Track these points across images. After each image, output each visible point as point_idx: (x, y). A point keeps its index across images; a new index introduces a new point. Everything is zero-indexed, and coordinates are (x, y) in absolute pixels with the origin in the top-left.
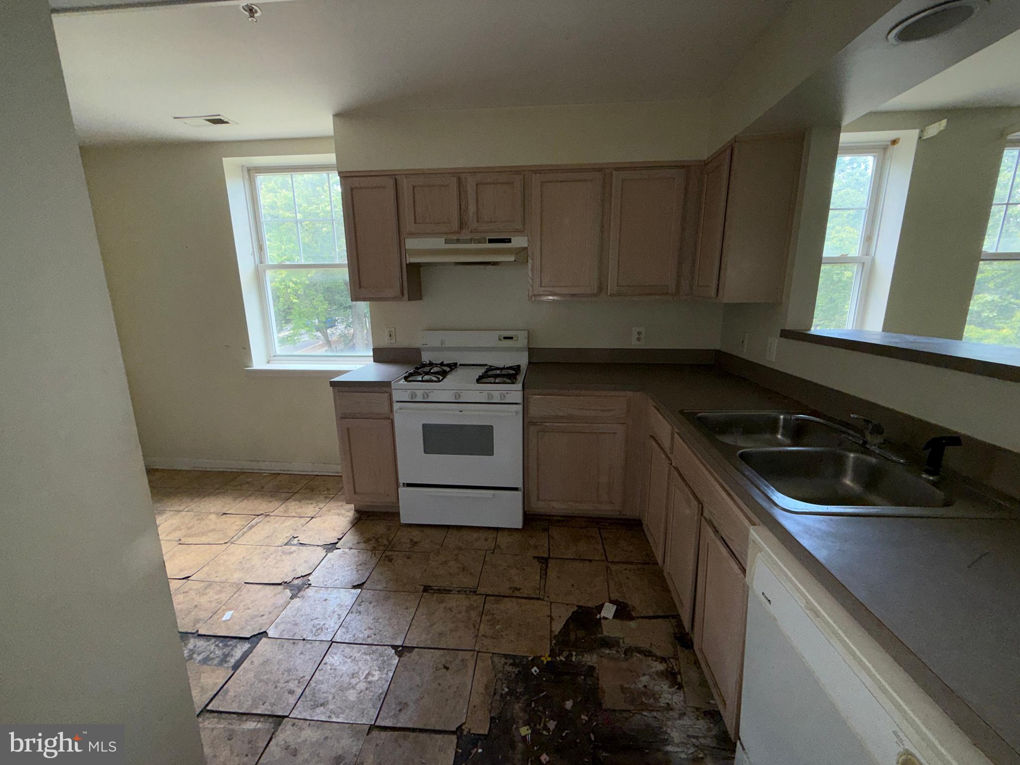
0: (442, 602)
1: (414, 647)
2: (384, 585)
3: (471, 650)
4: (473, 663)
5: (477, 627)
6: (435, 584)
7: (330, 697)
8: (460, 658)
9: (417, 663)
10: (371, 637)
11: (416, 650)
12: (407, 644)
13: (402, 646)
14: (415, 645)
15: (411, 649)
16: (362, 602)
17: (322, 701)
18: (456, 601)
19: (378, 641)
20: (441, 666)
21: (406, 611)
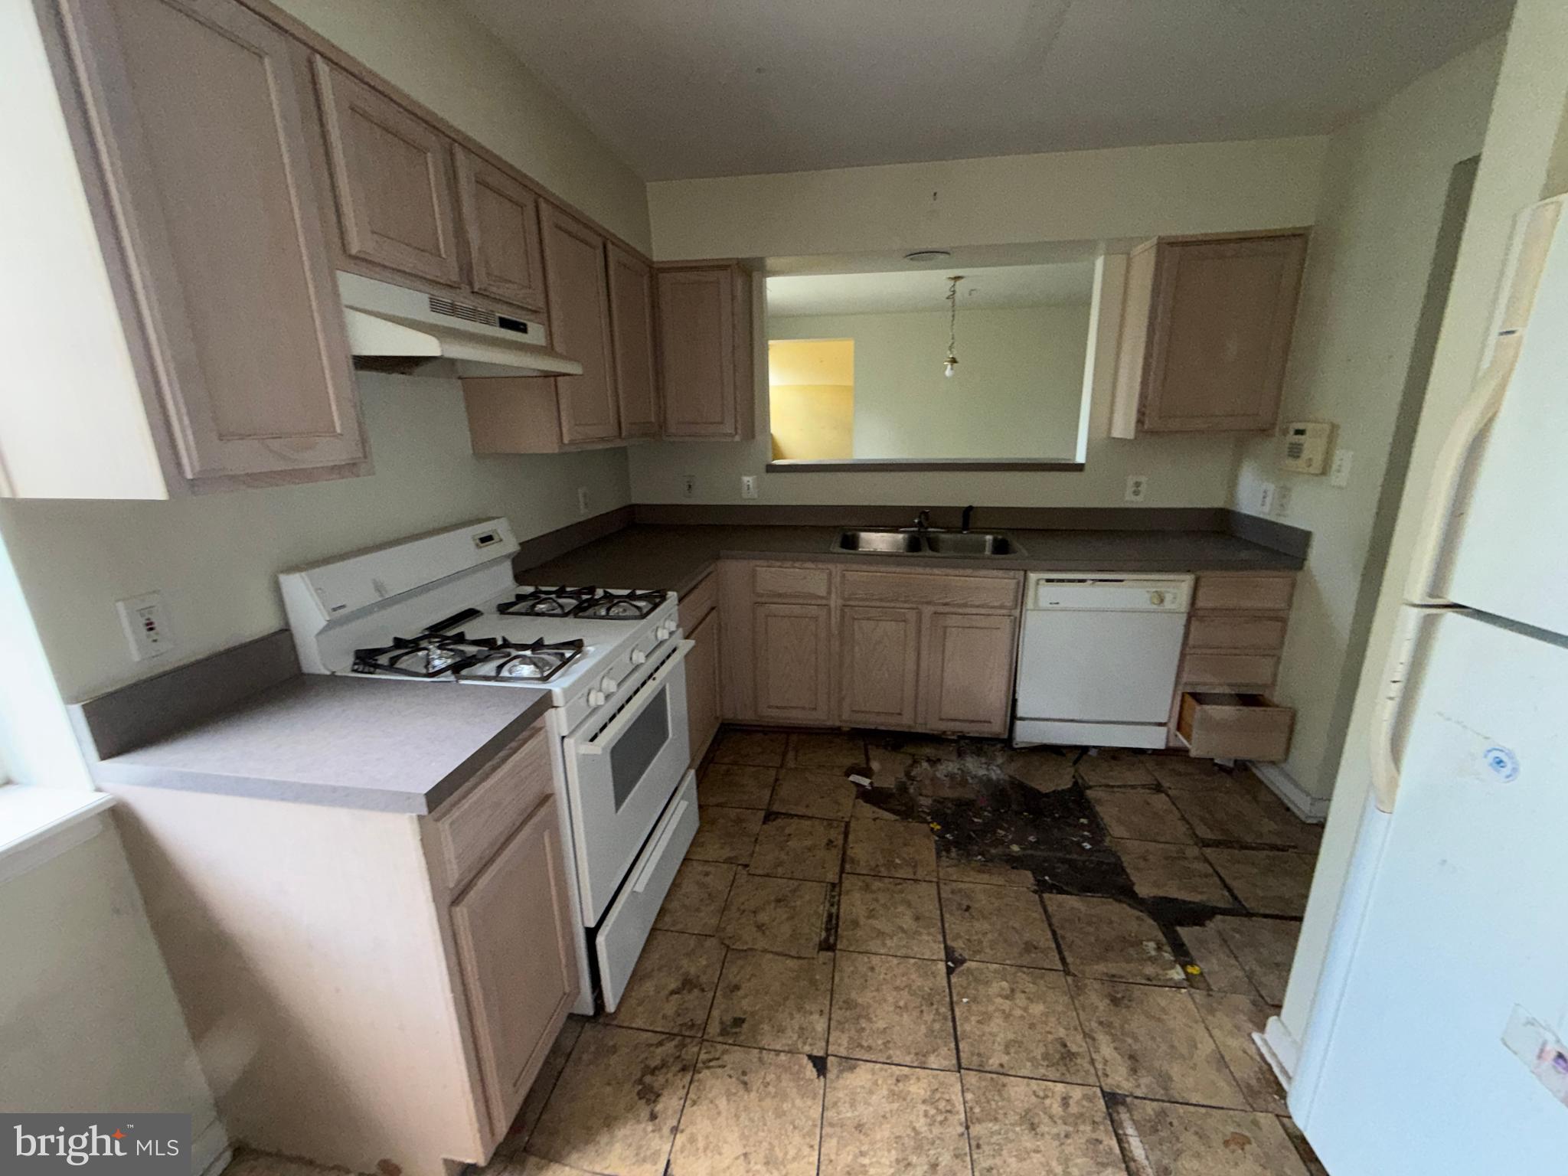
0: (856, 924)
1: (946, 947)
2: (816, 1017)
3: (938, 886)
4: (954, 884)
5: (899, 881)
6: (818, 935)
7: (1050, 1037)
8: (950, 896)
9: (969, 940)
10: (937, 1010)
11: (949, 943)
12: (942, 955)
13: (947, 962)
14: (942, 946)
15: (949, 953)
16: (860, 1046)
17: (1059, 1047)
18: (854, 904)
19: (945, 996)
20: (967, 914)
21: (877, 969)
